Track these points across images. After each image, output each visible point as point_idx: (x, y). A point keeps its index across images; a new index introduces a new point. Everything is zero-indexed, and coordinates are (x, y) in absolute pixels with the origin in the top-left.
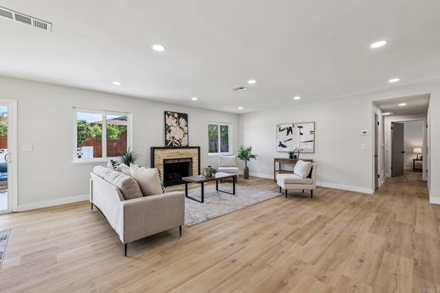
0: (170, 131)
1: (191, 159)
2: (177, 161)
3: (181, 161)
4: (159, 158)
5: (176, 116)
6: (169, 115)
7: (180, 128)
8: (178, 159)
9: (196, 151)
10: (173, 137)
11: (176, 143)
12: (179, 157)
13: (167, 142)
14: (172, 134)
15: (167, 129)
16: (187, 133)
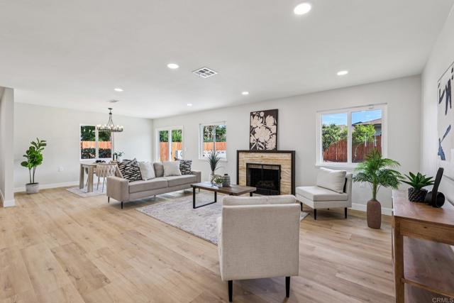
0: (254, 133)
1: (280, 166)
2: (260, 167)
3: (265, 168)
4: (243, 161)
5: (262, 114)
6: (254, 116)
7: (267, 128)
8: (262, 165)
9: (288, 156)
10: (257, 140)
11: (260, 146)
12: (263, 163)
13: (251, 145)
14: (257, 136)
15: (252, 131)
16: (276, 134)
